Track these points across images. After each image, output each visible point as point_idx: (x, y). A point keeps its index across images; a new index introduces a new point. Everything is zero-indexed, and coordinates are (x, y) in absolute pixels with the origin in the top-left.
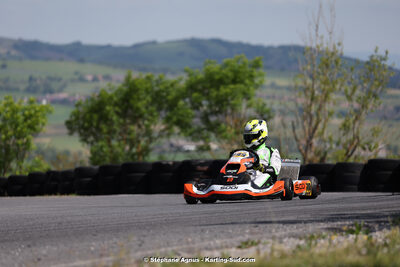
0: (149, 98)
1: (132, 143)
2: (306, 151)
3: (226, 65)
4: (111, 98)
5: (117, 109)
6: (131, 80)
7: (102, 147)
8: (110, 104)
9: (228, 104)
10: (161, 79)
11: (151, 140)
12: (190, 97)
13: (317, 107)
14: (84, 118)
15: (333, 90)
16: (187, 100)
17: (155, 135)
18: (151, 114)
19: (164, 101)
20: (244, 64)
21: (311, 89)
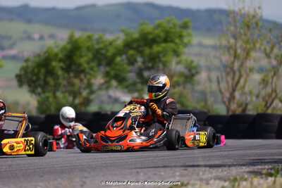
0: (90, 55)
1: (75, 94)
2: (229, 103)
3: (159, 26)
4: (56, 55)
5: (62, 64)
6: (74, 39)
7: (48, 98)
8: (56, 60)
9: (160, 61)
10: (100, 38)
11: (92, 92)
12: (126, 53)
13: (240, 63)
14: (33, 71)
15: (254, 49)
16: (124, 57)
17: (95, 88)
18: (92, 69)
19: (103, 57)
20: (174, 25)
21: (234, 47)
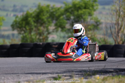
0: (48, 15)
1: (40, 34)
4: (31, 14)
5: (34, 19)
7: (26, 36)
9: (82, 18)
10: (53, 6)
12: (65, 14)
13: (121, 19)
14: (19, 23)
16: (64, 16)
18: (49, 22)
19: (54, 16)
21: (119, 11)
